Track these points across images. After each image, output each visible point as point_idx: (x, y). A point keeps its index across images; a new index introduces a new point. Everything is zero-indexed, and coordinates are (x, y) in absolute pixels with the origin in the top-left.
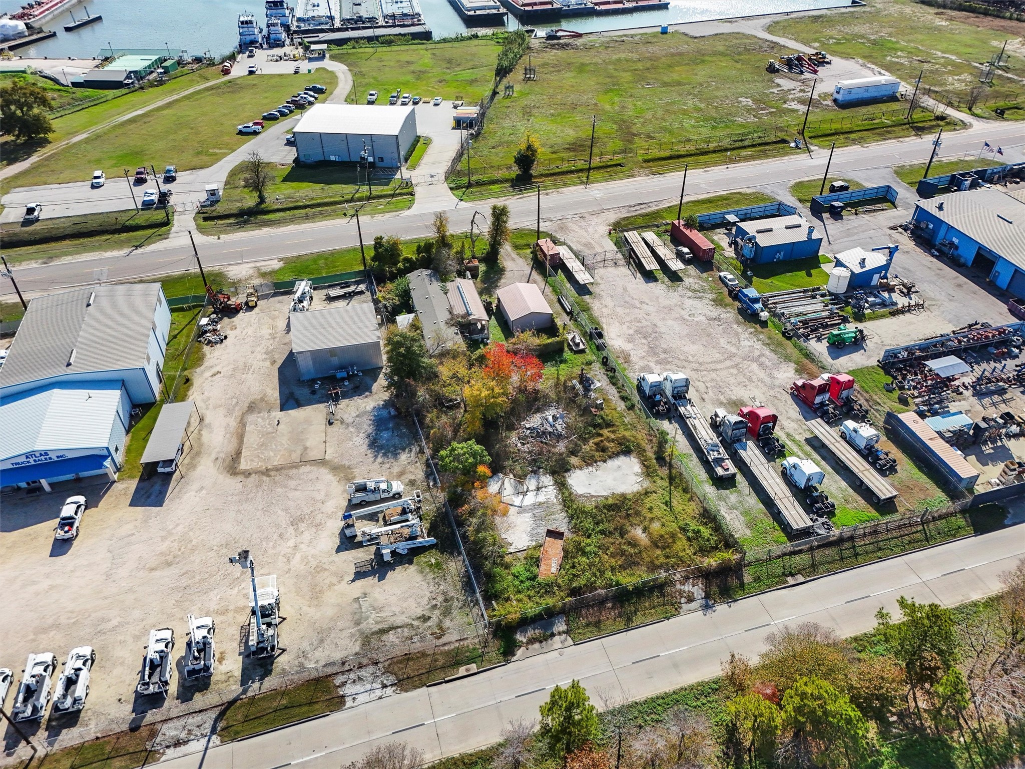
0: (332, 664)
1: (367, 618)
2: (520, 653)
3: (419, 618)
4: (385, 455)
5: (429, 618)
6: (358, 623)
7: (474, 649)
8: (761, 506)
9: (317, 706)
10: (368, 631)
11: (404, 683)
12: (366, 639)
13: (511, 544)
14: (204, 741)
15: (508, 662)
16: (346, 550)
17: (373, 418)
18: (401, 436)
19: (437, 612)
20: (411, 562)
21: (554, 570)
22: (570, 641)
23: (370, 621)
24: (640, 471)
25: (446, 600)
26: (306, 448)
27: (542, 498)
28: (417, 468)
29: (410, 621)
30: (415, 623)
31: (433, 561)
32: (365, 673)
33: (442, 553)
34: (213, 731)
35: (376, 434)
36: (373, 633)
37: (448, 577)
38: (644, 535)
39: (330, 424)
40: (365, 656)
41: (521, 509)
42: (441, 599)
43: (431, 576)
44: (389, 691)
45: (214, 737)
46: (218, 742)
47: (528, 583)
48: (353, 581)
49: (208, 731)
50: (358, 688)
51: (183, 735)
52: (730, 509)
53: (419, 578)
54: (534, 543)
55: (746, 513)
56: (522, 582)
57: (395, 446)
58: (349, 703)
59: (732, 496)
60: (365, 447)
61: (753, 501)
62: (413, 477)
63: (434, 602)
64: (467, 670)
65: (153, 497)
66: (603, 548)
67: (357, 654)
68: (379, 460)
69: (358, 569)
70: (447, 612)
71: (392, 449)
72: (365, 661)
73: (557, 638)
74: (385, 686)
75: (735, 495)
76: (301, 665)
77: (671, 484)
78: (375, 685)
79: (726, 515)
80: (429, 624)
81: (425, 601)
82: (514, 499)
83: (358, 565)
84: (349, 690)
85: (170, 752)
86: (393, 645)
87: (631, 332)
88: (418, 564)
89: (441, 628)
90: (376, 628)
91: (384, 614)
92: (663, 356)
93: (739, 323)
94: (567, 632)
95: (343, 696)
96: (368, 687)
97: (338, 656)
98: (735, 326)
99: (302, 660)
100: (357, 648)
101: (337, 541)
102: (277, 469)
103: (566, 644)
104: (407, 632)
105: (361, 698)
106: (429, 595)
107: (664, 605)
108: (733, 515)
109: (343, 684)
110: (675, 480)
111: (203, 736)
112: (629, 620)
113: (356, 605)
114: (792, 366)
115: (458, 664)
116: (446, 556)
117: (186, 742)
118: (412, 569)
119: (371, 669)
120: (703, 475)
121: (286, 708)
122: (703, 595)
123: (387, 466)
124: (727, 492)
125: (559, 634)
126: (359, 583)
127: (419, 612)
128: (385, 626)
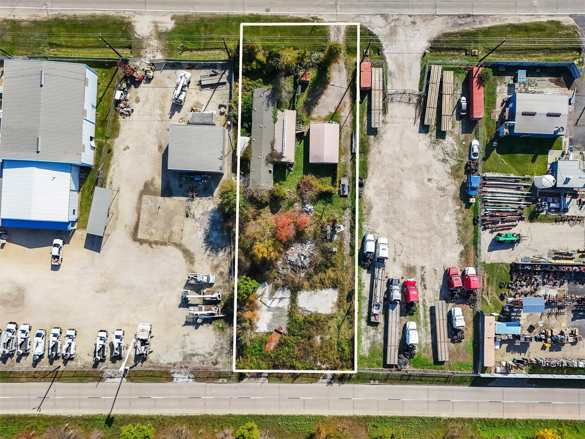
0: (170, 364)
1: (187, 347)
2: (245, 380)
3: (208, 353)
4: (211, 250)
5: (213, 354)
6: (183, 348)
7: (227, 374)
8: (383, 341)
9: (162, 379)
10: (186, 353)
11: (197, 379)
12: (185, 357)
13: (258, 328)
14: (120, 379)
15: (239, 382)
16: (184, 307)
17: (210, 218)
18: (223, 238)
19: (216, 352)
20: (211, 323)
21: (272, 348)
22: (267, 381)
23: (188, 348)
24: (336, 301)
25: (222, 348)
26: (172, 233)
27: (281, 305)
28: (226, 264)
29: (204, 353)
30: (207, 355)
31: (221, 325)
32: (183, 371)
33: (226, 323)
34: (124, 376)
35: (210, 232)
36: (189, 355)
37: (225, 336)
38: (320, 340)
39: (187, 216)
40: (183, 364)
41: (269, 309)
42: (219, 346)
43: (218, 333)
44: (191, 380)
45: (124, 379)
46: (126, 381)
47: (258, 352)
48: (184, 325)
49: (122, 376)
50: (179, 376)
51: (113, 375)
52: (367, 338)
53: (213, 333)
54: (268, 331)
55: (373, 343)
56: (255, 351)
57: (218, 245)
58: (175, 380)
59: (372, 331)
60: (202, 240)
61: (380, 337)
62: (222, 270)
63: (216, 347)
64: (223, 381)
65: (95, 245)
66: (298, 344)
67: (180, 362)
68: (208, 252)
69: (187, 320)
70: (220, 354)
71: (216, 246)
72: (183, 366)
73: (262, 378)
74: (189, 378)
75: (374, 331)
76: (158, 360)
77: (346, 316)
78: (186, 377)
79: (363, 341)
80: (212, 357)
81: (212, 346)
82: (268, 301)
83: (188, 317)
84: (175, 375)
85: (108, 380)
86: (196, 363)
87: (383, 186)
88: (214, 325)
89: (216, 361)
90: (190, 352)
91: (194, 347)
92: (391, 215)
93: (454, 198)
94: (267, 377)
95: (173, 378)
96: (183, 376)
97: (173, 361)
98: (450, 200)
99: (158, 358)
100: (181, 360)
101: (180, 302)
102: (156, 243)
103: (265, 381)
104: (202, 358)
105: (179, 380)
106: (215, 343)
107: (312, 377)
108: (366, 342)
109: (174, 373)
110: (350, 313)
111: (120, 377)
112: (295, 379)
113: (183, 338)
114: (462, 248)
115: (220, 378)
116: (227, 325)
117: (114, 378)
118: (211, 327)
119: (185, 370)
120: (365, 314)
121: (151, 376)
122: (331, 377)
123: (211, 258)
124: (371, 327)
125: (264, 377)
126: (187, 327)
127: (209, 350)
128: (194, 352)
